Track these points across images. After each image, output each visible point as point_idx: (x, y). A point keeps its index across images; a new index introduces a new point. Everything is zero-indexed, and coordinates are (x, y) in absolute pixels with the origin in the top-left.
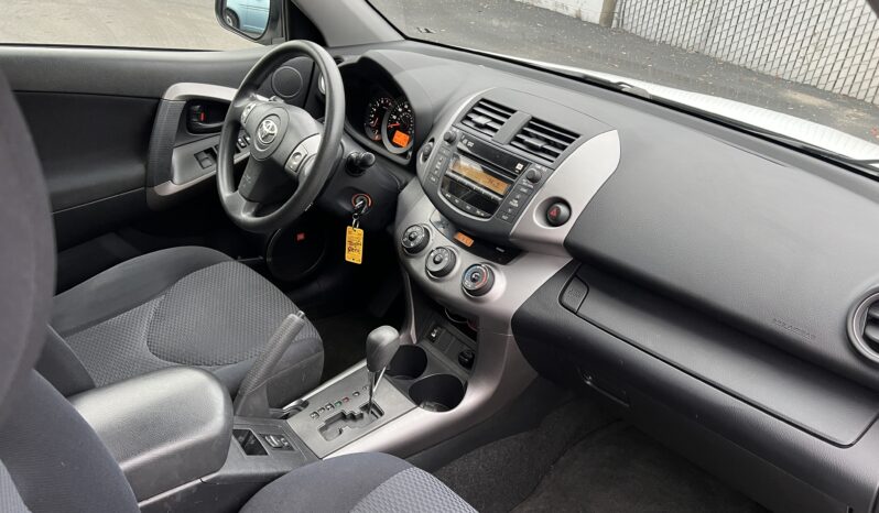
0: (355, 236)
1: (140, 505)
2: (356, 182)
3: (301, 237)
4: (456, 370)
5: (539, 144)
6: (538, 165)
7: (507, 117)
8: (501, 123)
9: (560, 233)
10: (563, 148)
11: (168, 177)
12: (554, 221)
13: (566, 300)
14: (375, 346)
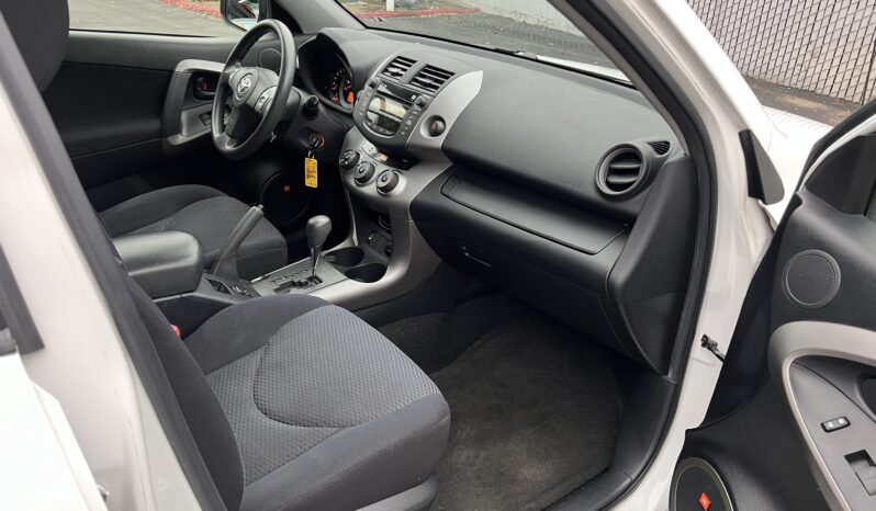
0: (311, 164)
1: (131, 274)
2: (312, 124)
3: (287, 188)
4: (383, 259)
5: (429, 81)
6: (425, 95)
7: (410, 66)
8: (405, 70)
9: (438, 142)
10: (441, 82)
11: (179, 131)
12: (435, 133)
13: (444, 191)
14: (313, 226)
